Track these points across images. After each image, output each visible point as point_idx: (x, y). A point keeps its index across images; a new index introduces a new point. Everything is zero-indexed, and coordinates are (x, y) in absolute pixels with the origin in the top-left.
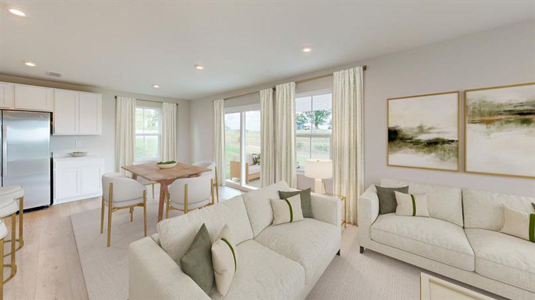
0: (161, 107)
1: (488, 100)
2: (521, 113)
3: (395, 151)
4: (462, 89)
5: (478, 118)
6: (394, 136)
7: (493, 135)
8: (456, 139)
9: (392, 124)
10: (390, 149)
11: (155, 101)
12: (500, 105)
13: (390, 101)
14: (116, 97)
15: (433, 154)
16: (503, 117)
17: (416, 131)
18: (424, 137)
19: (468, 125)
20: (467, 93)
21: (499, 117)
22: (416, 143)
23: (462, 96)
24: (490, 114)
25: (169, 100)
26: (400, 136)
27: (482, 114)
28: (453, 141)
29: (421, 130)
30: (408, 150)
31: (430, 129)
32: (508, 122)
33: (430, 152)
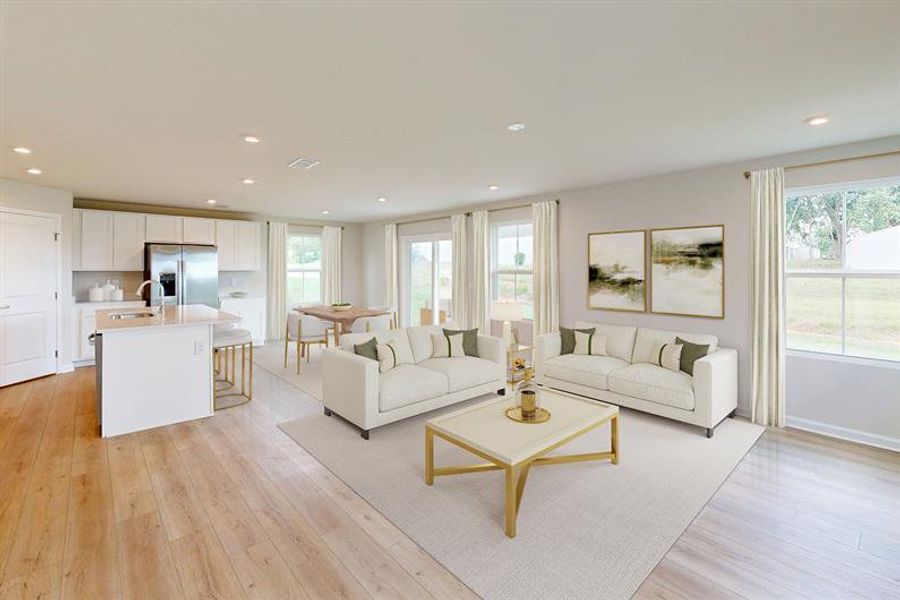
0: (320, 234)
1: (667, 240)
2: (689, 255)
3: (595, 292)
4: (648, 228)
5: (660, 259)
6: (594, 275)
7: (671, 275)
8: (643, 279)
9: (592, 263)
10: (591, 290)
11: (314, 227)
12: (675, 247)
13: (591, 237)
14: (268, 223)
15: (626, 295)
16: (677, 258)
17: (613, 270)
18: (619, 277)
19: (654, 265)
20: (653, 233)
21: (674, 258)
22: (613, 282)
23: (648, 235)
24: (670, 254)
25: (333, 223)
26: (599, 275)
27: (663, 255)
28: (641, 281)
29: (617, 269)
30: (606, 290)
31: (623, 268)
32: (681, 263)
33: (624, 292)
